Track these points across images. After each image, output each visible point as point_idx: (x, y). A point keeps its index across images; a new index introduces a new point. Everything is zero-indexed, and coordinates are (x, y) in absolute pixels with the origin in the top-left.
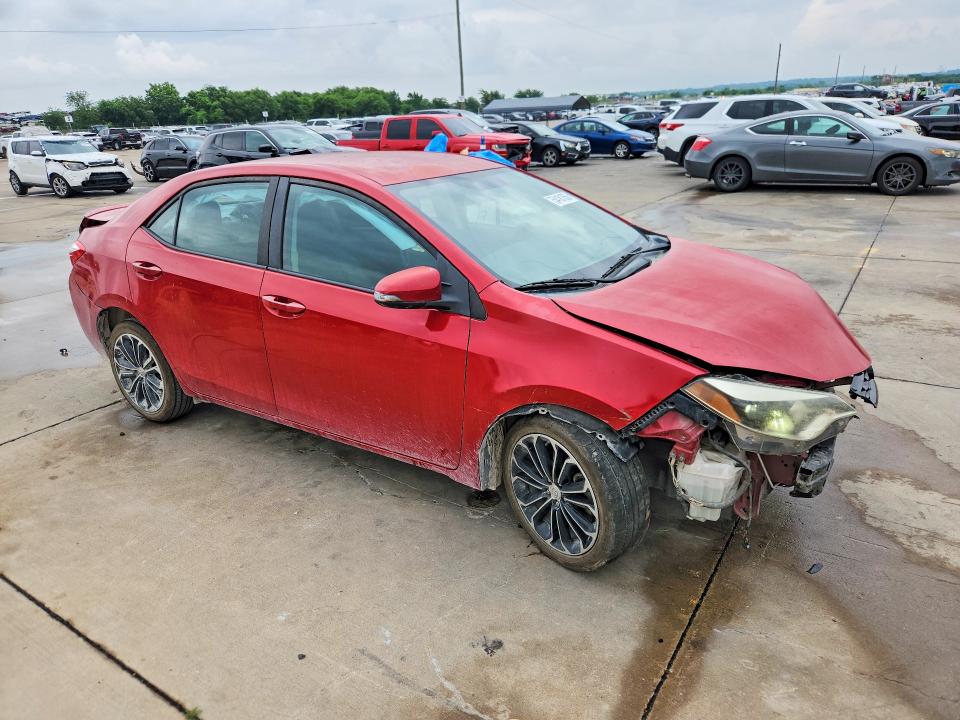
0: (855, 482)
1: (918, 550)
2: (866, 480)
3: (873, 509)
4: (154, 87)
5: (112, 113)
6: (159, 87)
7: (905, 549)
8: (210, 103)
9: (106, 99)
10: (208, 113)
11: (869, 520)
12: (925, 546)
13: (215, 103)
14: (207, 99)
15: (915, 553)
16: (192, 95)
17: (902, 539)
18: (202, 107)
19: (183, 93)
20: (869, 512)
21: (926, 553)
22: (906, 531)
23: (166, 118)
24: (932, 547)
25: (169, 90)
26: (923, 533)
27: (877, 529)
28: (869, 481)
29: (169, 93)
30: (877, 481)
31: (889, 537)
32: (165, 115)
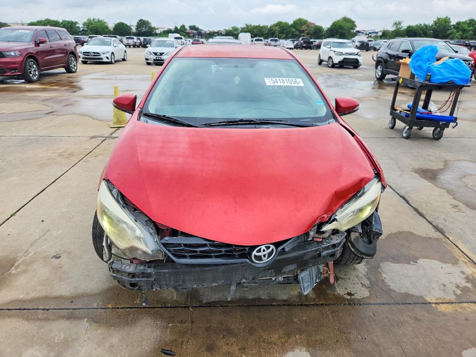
4: (439, 19)
5: (411, 32)
6: (442, 19)
8: (467, 28)
9: (411, 25)
10: (463, 34)
13: (470, 28)
14: (466, 26)
16: (458, 24)
18: (461, 30)
19: (453, 22)
23: (438, 35)
25: (447, 21)
29: (446, 22)
32: (438, 34)
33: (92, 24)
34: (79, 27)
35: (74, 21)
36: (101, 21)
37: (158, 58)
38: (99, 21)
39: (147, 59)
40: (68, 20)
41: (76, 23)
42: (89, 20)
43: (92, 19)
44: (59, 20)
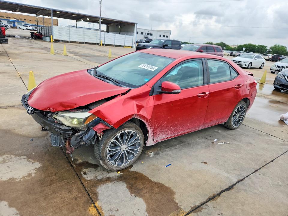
0: (36, 168)
1: (8, 156)
2: (32, 171)
3: (25, 161)
7: (11, 154)
11: (25, 157)
12: (6, 158)
15: (8, 154)
17: (13, 156)
20: (26, 159)
21: (5, 156)
22: (13, 160)
24: (3, 158)
26: (7, 161)
27: (21, 156)
28: (31, 171)
30: (29, 173)
31: (17, 155)
33: (276, 48)
34: (267, 49)
35: (265, 45)
36: (283, 47)
37: (279, 70)
38: (282, 47)
39: (271, 69)
40: (261, 45)
41: (266, 47)
42: (276, 46)
43: (278, 45)
44: (256, 45)
